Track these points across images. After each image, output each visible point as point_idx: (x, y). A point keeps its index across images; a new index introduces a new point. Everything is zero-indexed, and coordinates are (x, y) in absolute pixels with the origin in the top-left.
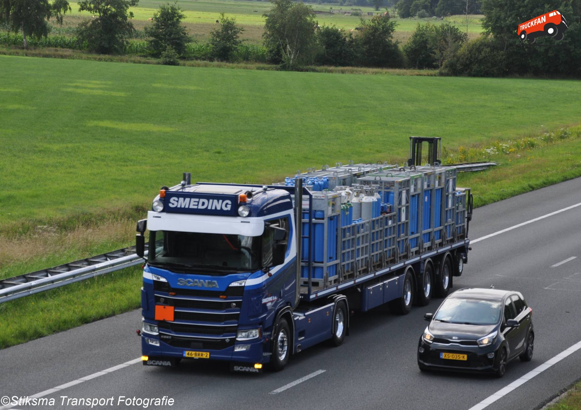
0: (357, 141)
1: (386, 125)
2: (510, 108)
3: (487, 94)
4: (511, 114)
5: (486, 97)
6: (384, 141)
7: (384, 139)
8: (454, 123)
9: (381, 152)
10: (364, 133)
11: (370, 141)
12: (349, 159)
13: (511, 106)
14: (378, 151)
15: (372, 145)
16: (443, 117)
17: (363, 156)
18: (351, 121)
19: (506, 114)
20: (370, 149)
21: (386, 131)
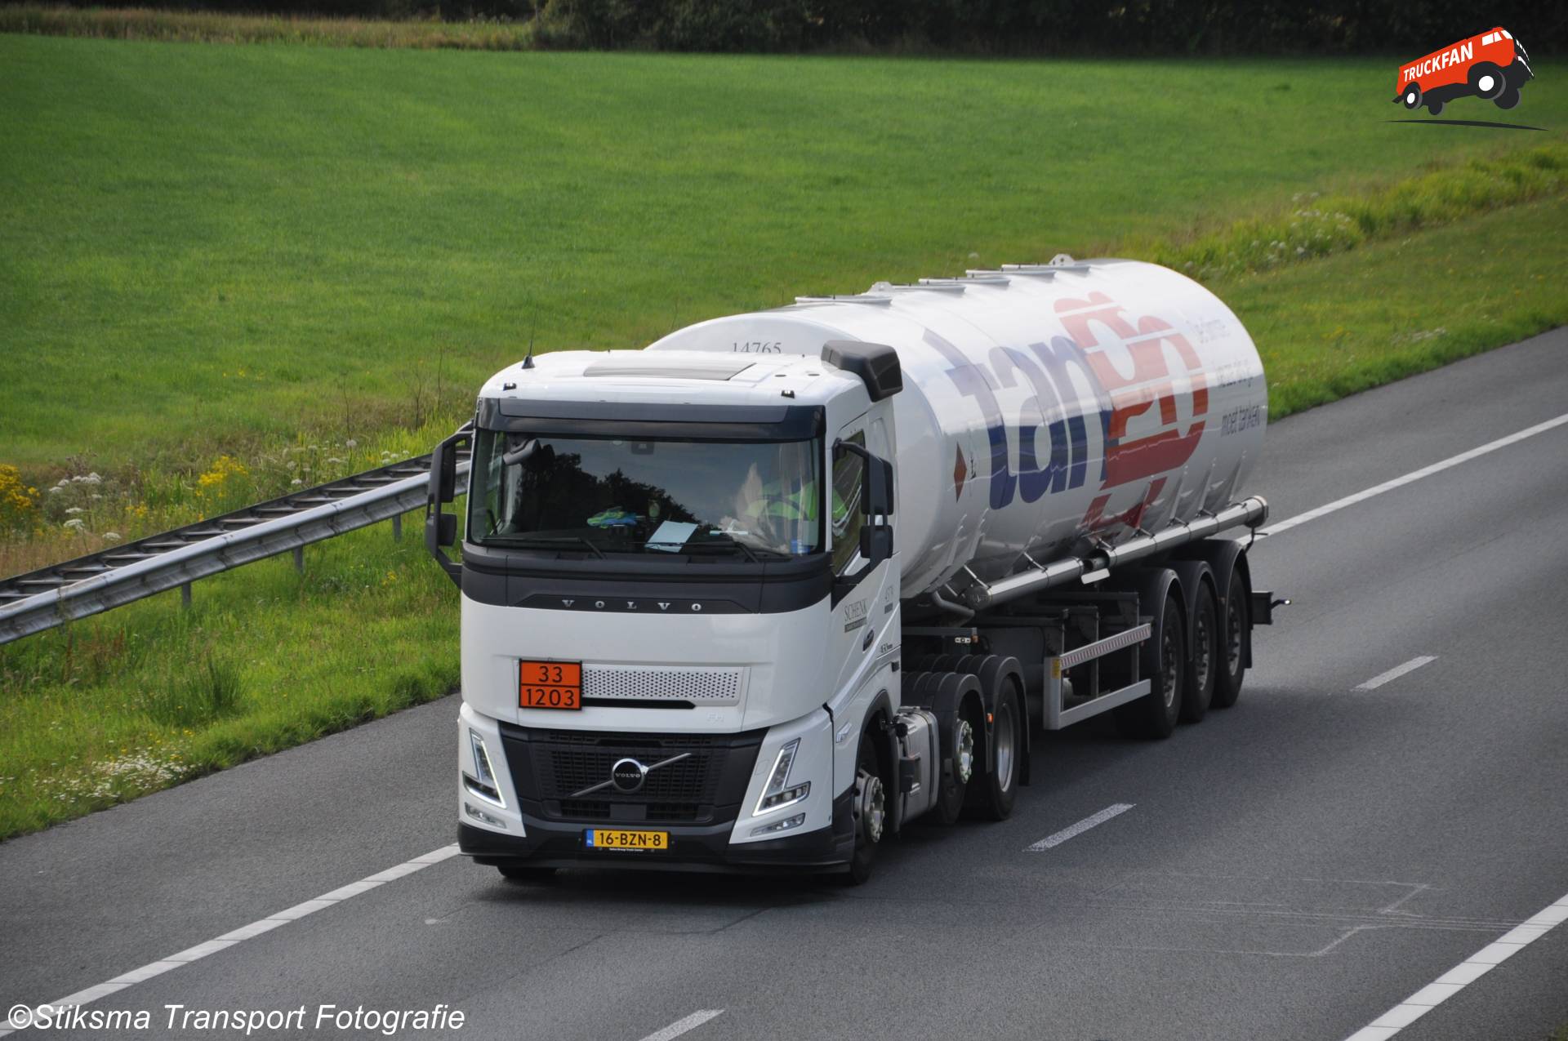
0: (190, 332)
1: (317, 261)
2: (837, 181)
3: (742, 126)
4: (844, 209)
5: (737, 138)
6: (311, 330)
7: (312, 322)
8: (607, 250)
9: (298, 379)
10: (222, 299)
11: (250, 330)
12: (159, 411)
13: (841, 174)
14: (288, 377)
15: (258, 348)
16: (561, 226)
17: (219, 399)
18: (161, 247)
19: (820, 209)
20: (251, 368)
21: (319, 287)
